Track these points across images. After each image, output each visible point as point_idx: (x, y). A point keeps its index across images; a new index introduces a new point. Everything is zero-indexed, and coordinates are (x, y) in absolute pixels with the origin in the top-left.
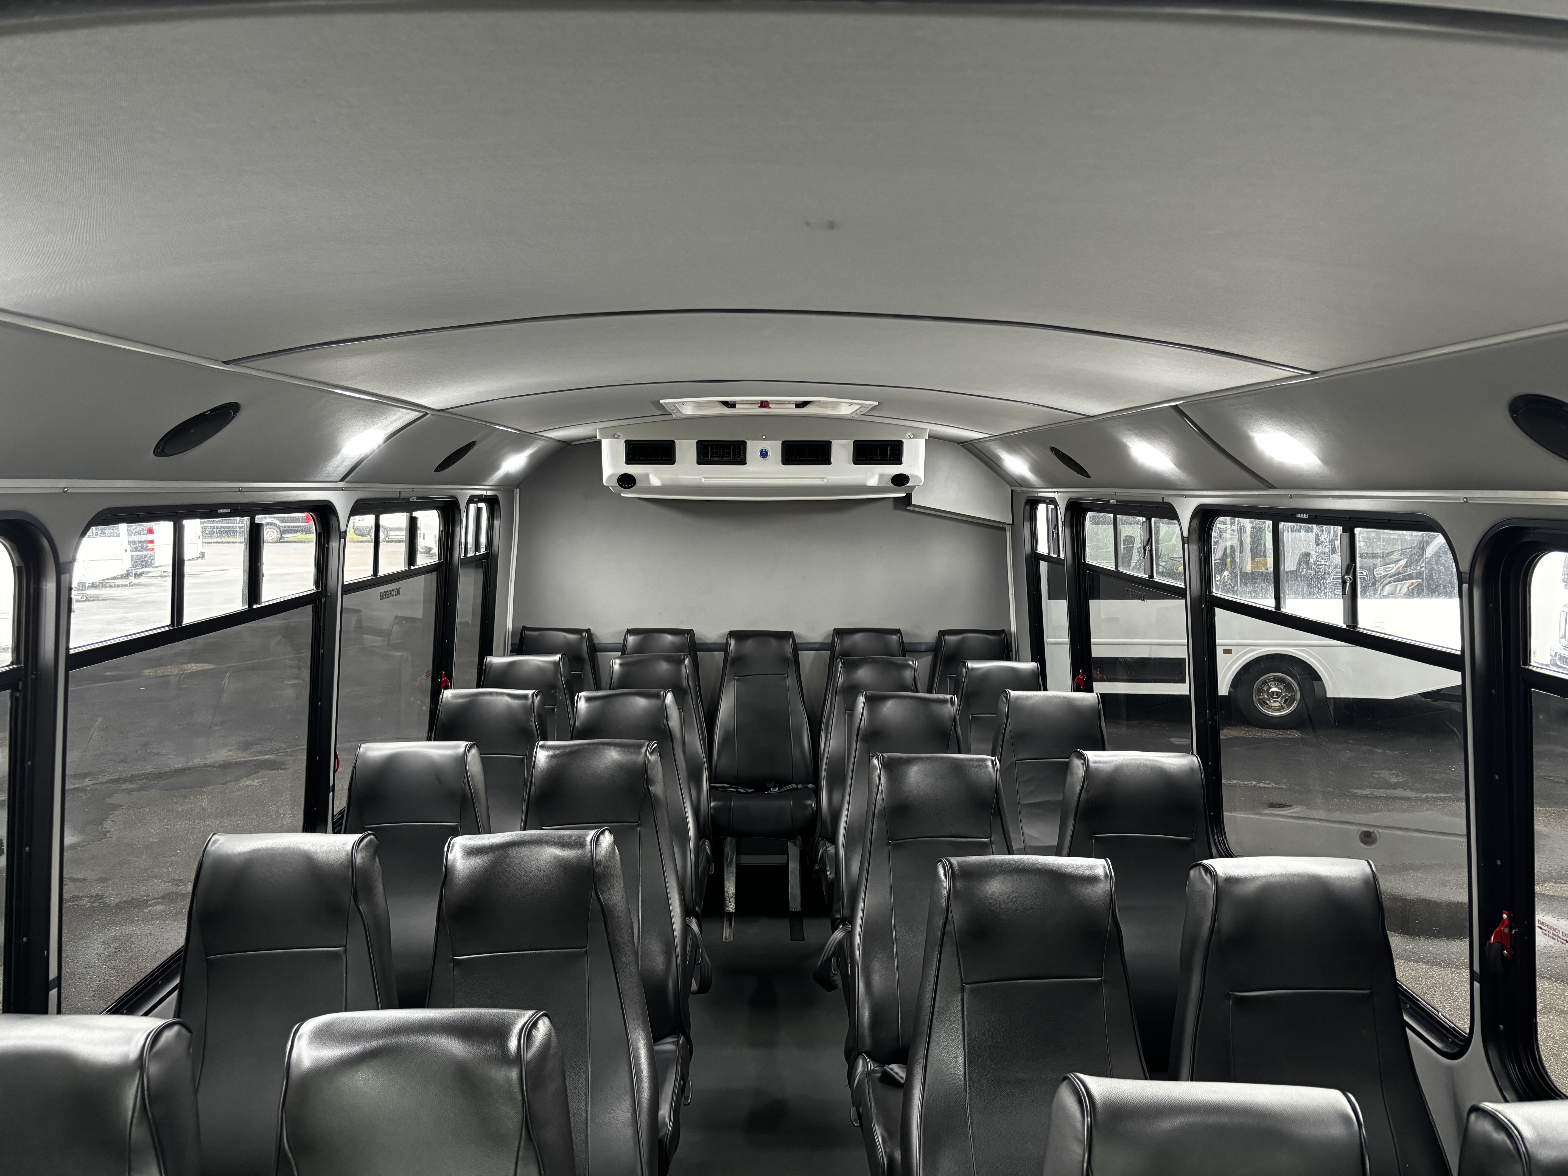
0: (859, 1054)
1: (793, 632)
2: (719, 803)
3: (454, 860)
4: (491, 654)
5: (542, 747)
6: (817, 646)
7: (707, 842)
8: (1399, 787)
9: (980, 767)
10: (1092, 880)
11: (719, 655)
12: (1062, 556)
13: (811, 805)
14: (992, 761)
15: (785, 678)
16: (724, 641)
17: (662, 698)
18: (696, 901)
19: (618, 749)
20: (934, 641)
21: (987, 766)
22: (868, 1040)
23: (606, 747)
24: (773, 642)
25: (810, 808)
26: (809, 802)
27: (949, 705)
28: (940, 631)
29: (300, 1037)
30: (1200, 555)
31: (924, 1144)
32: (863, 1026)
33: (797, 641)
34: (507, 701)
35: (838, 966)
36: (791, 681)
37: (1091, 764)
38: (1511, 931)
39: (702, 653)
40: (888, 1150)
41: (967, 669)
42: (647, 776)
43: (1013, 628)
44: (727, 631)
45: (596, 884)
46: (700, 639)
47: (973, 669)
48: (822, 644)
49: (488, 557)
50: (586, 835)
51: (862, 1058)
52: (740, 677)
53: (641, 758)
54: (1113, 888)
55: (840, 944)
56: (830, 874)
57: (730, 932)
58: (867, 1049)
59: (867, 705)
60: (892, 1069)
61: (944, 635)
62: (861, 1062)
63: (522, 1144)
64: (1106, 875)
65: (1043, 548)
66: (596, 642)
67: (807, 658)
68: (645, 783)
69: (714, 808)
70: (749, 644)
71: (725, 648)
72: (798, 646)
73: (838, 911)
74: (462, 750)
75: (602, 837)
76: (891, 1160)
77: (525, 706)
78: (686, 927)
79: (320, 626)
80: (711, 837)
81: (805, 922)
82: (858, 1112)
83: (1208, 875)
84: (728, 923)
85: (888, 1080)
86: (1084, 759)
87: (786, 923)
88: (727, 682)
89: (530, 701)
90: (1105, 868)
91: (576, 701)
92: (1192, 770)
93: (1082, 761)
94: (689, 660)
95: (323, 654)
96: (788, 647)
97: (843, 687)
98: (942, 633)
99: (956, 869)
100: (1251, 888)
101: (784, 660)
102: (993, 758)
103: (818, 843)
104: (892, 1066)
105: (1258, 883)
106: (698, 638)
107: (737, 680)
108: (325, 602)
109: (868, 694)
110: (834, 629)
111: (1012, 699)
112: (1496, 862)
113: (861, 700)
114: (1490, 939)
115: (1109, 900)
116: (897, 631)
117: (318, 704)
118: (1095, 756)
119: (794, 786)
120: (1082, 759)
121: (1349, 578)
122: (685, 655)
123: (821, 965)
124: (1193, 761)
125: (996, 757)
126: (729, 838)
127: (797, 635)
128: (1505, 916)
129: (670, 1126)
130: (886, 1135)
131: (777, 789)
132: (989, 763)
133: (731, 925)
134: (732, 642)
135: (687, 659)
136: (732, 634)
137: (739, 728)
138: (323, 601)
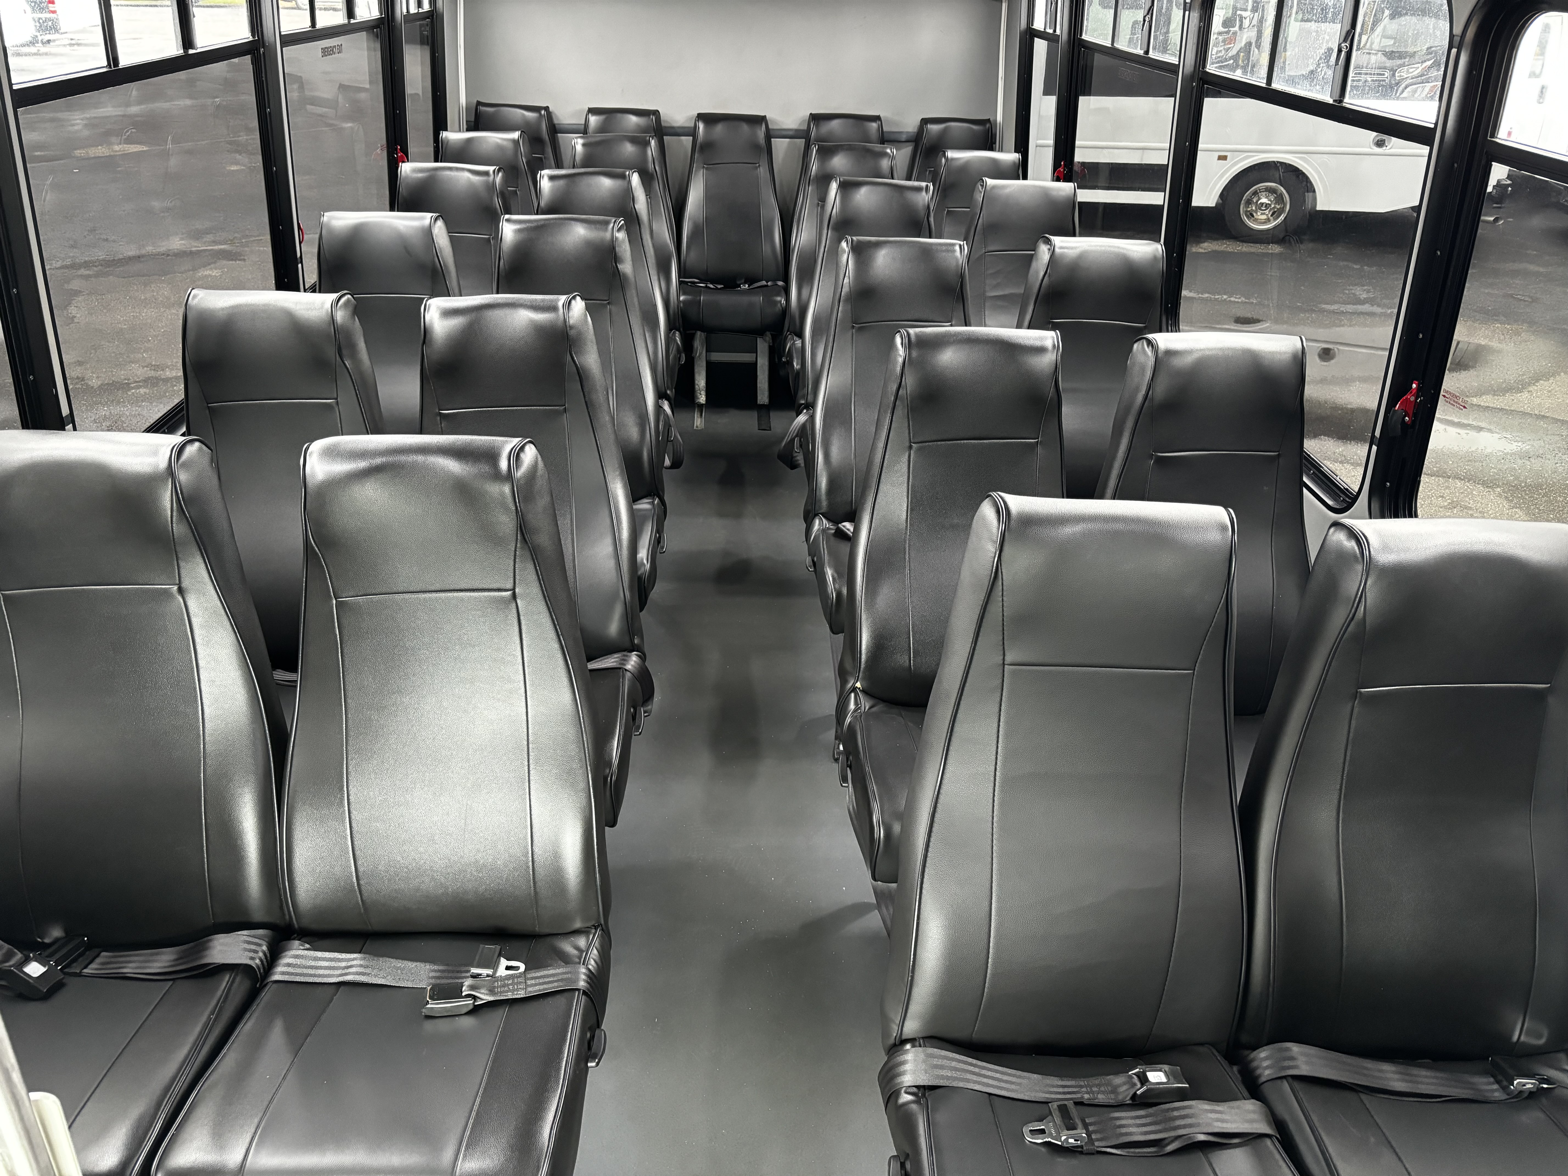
0: (816, 515)
1: (765, 116)
2: (689, 297)
3: (431, 320)
4: (446, 130)
5: (508, 220)
6: (791, 133)
7: (677, 334)
8: (1367, 302)
9: (948, 251)
10: (1041, 350)
11: (687, 141)
12: (1058, 32)
13: (781, 301)
14: (960, 246)
15: (756, 168)
16: (693, 125)
17: (628, 179)
18: (667, 384)
19: (584, 225)
20: (916, 130)
21: (954, 251)
22: (824, 503)
23: (573, 222)
24: (745, 127)
25: (779, 305)
26: (779, 299)
27: (924, 193)
28: (922, 119)
29: (311, 453)
30: (1200, 23)
31: (867, 575)
33: (770, 127)
34: (469, 178)
35: (801, 446)
36: (763, 171)
37: (1057, 250)
38: (1416, 399)
39: (669, 137)
40: (837, 586)
41: (947, 159)
42: (615, 253)
43: (999, 118)
44: (695, 113)
45: (570, 346)
46: (667, 122)
47: (953, 159)
48: (796, 130)
49: (433, 16)
50: (558, 300)
51: (819, 519)
52: (709, 165)
53: (608, 235)
54: (1059, 358)
55: (804, 426)
56: (796, 365)
57: (701, 421)
58: (824, 510)
59: (841, 191)
60: (844, 526)
61: (926, 124)
62: (817, 522)
63: (518, 545)
64: (1054, 346)
65: (1039, 24)
66: (556, 122)
67: (780, 146)
68: (613, 261)
69: (684, 302)
70: (719, 129)
71: (692, 132)
72: (772, 133)
73: (803, 397)
74: (427, 222)
75: (573, 302)
76: (839, 594)
77: (487, 182)
78: (659, 408)
79: (263, 81)
80: (681, 329)
81: (772, 414)
82: (813, 561)
83: (1150, 347)
84: (699, 414)
85: (841, 535)
86: (1051, 245)
87: (755, 414)
88: (696, 171)
89: (492, 178)
90: (1054, 339)
91: (538, 179)
92: (1155, 258)
93: (1049, 246)
94: (655, 142)
95: (270, 113)
96: (761, 133)
97: (816, 175)
98: (925, 121)
99: (913, 338)
100: (1188, 360)
101: (756, 147)
102: (962, 243)
103: (786, 337)
104: (844, 524)
105: (1196, 356)
106: (664, 121)
107: (707, 169)
108: (264, 53)
109: (841, 179)
110: (811, 114)
111: (988, 188)
112: (1418, 335)
113: (834, 186)
114: (1395, 406)
115: (1054, 369)
116: (877, 118)
117: (272, 169)
118: (1062, 241)
119: (764, 283)
120: (1049, 244)
121: (1346, 46)
122: (650, 136)
123: (785, 444)
124: (1157, 249)
125: (965, 242)
126: (699, 333)
127: (770, 120)
128: (1414, 386)
129: (648, 566)
130: (836, 575)
131: (747, 286)
132: (957, 248)
133: (701, 415)
134: (701, 126)
135: (653, 141)
136: (701, 117)
137: (708, 220)
138: (261, 52)
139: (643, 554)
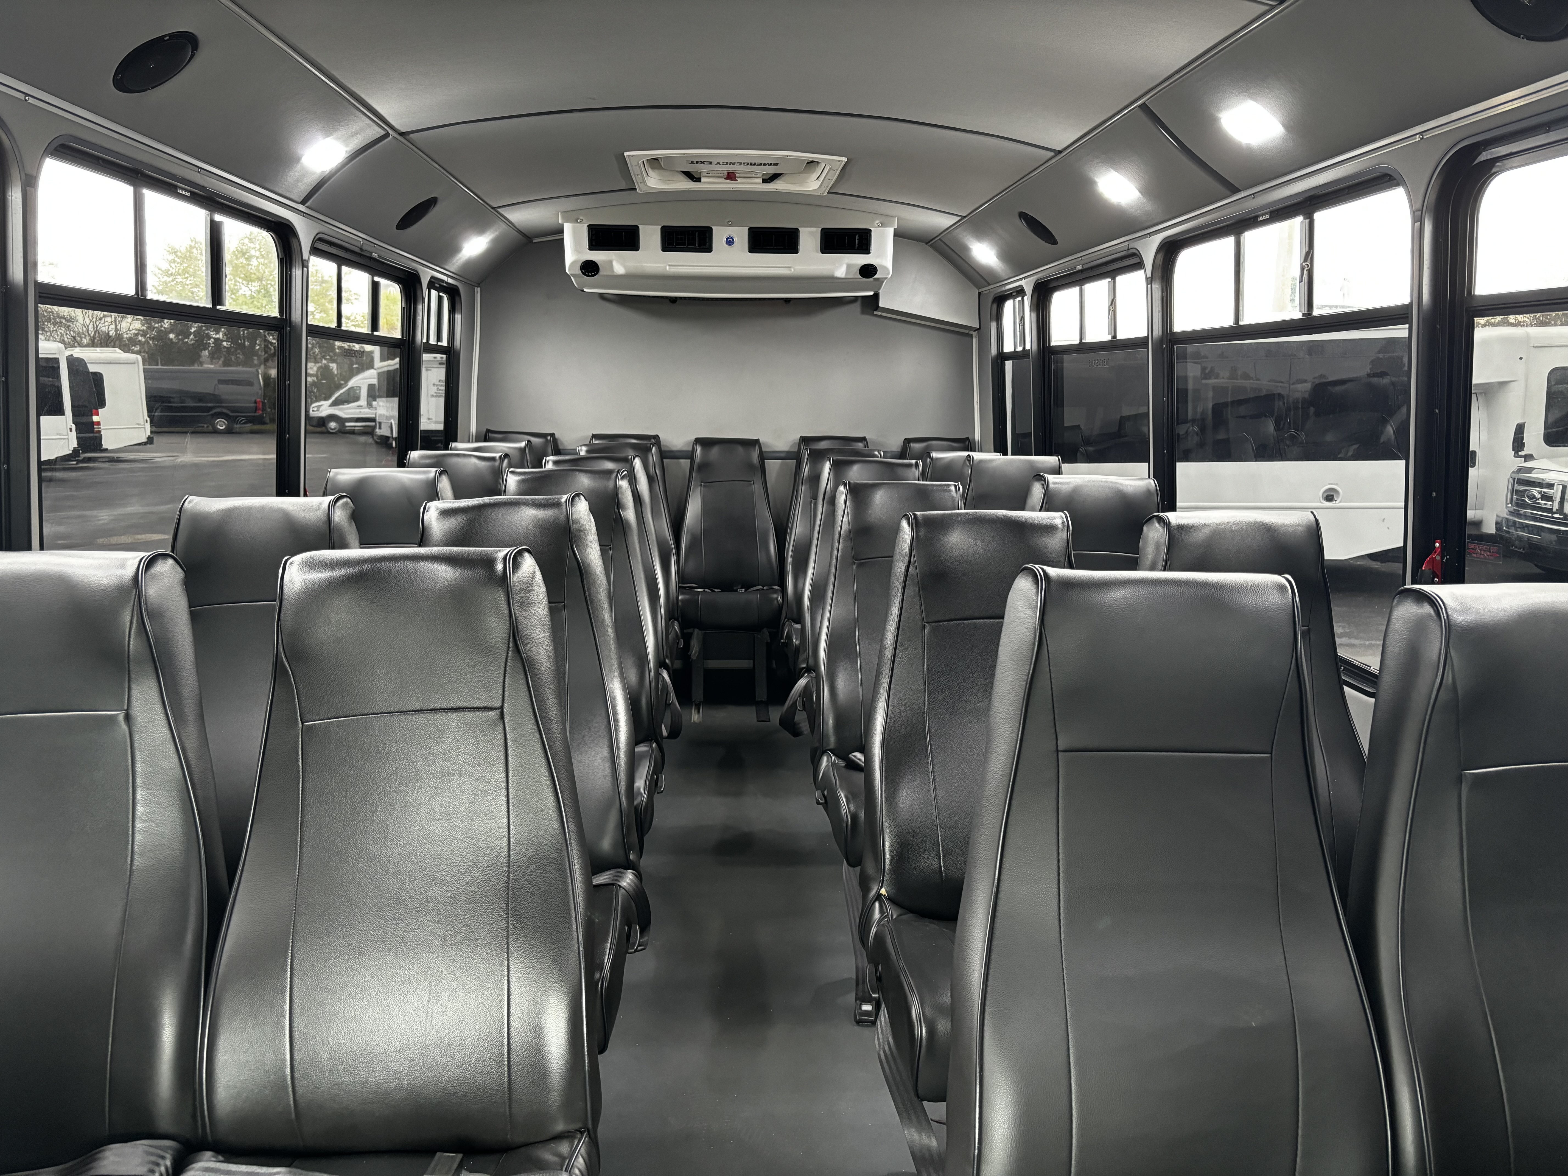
0: (824, 752)
1: (759, 439)
2: (687, 597)
4: (456, 441)
6: (783, 455)
7: (676, 623)
9: (944, 491)
10: (1050, 529)
11: (685, 463)
12: (1028, 347)
13: (777, 598)
14: (955, 486)
15: (751, 484)
16: (690, 449)
20: (899, 449)
21: (950, 491)
22: (832, 739)
24: (740, 449)
25: (776, 601)
26: (775, 596)
27: (914, 469)
28: (905, 439)
30: (1162, 294)
31: (886, 763)
32: (828, 730)
33: (764, 449)
34: (475, 463)
35: (804, 705)
36: (757, 488)
37: (1051, 486)
38: (1442, 559)
39: (668, 460)
40: (852, 807)
41: (932, 459)
42: (618, 500)
43: (977, 437)
44: (693, 438)
45: (572, 539)
46: (666, 446)
48: (787, 452)
49: (450, 352)
50: (561, 498)
51: (826, 755)
52: (706, 483)
53: (611, 484)
54: (1070, 538)
55: (806, 687)
56: (796, 642)
57: (699, 717)
58: (832, 746)
59: (834, 470)
60: (855, 756)
62: (825, 759)
63: (510, 655)
64: (1063, 522)
65: (1008, 348)
66: (561, 447)
67: (773, 466)
68: (616, 507)
69: (682, 601)
70: (715, 451)
71: (690, 455)
72: (765, 455)
73: (804, 661)
74: (432, 475)
75: (577, 501)
76: (854, 817)
77: (493, 468)
78: (658, 675)
79: (286, 356)
80: (680, 620)
82: (823, 795)
83: (1162, 524)
84: (696, 711)
85: (853, 766)
86: (1045, 480)
87: (754, 708)
88: (693, 489)
89: (497, 464)
90: (1063, 519)
91: (543, 464)
92: (1149, 491)
93: (1043, 482)
94: (656, 448)
95: (289, 385)
96: (755, 455)
97: (809, 476)
98: (908, 441)
101: (750, 467)
102: (957, 484)
103: (784, 624)
104: (854, 754)
106: (664, 446)
107: (704, 486)
108: (290, 332)
109: (834, 458)
110: (801, 437)
111: (975, 462)
112: (1431, 494)
113: (827, 466)
114: (1422, 567)
116: (863, 439)
117: (285, 436)
118: (1054, 478)
119: (760, 587)
120: (1043, 480)
121: (1307, 264)
123: (787, 709)
125: (959, 483)
126: (696, 630)
127: (763, 444)
128: (1437, 545)
130: (850, 796)
131: (744, 590)
132: (953, 488)
133: (699, 712)
134: (699, 449)
136: (698, 441)
137: (706, 532)
138: (288, 331)
139: (640, 784)
